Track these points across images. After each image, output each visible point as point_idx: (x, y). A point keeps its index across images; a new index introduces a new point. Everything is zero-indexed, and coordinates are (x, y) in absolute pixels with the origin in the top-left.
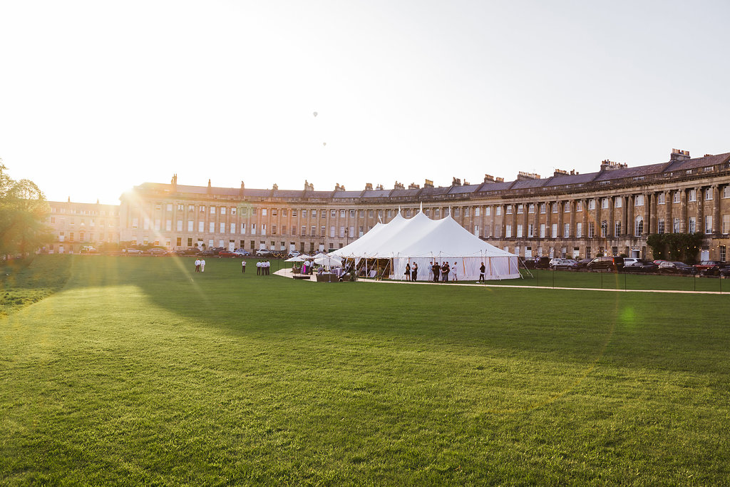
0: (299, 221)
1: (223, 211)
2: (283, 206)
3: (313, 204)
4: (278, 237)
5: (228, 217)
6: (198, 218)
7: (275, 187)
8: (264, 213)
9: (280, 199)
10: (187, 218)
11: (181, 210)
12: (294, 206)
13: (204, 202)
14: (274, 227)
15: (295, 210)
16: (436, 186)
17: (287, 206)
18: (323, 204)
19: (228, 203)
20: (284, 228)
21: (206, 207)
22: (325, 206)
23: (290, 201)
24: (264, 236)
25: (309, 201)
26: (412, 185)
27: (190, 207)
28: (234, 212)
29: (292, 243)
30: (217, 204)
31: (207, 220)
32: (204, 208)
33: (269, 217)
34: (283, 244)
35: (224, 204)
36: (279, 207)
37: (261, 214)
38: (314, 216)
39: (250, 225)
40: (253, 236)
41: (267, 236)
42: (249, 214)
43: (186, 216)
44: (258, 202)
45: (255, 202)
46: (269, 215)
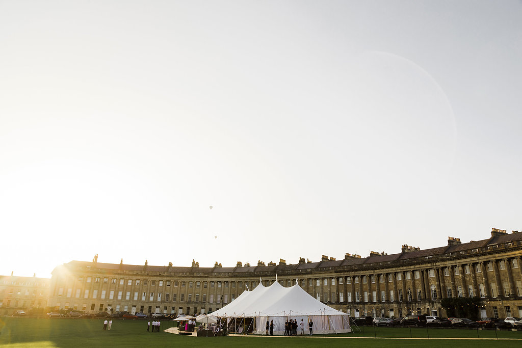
0: (186, 290)
1: (130, 283)
2: (176, 279)
3: (198, 277)
4: (170, 303)
5: (133, 288)
6: (110, 288)
7: (170, 264)
8: (161, 284)
9: (173, 274)
10: (102, 288)
11: (97, 282)
12: (183, 279)
13: (116, 276)
14: (168, 295)
15: (184, 282)
16: (288, 264)
17: (178, 278)
18: (206, 277)
19: (134, 277)
20: (175, 295)
21: (117, 280)
22: (206, 279)
23: (180, 275)
24: (159, 302)
25: (195, 275)
26: (271, 263)
27: (105, 280)
28: (138, 283)
29: (180, 308)
30: (126, 277)
31: (117, 289)
32: (115, 280)
33: (164, 287)
34: (173, 308)
35: (131, 277)
36: (172, 279)
37: (158, 285)
38: (199, 286)
39: (149, 294)
40: (151, 302)
41: (162, 302)
42: (149, 285)
43: (101, 287)
44: (157, 276)
45: (155, 276)
46: (165, 285)
